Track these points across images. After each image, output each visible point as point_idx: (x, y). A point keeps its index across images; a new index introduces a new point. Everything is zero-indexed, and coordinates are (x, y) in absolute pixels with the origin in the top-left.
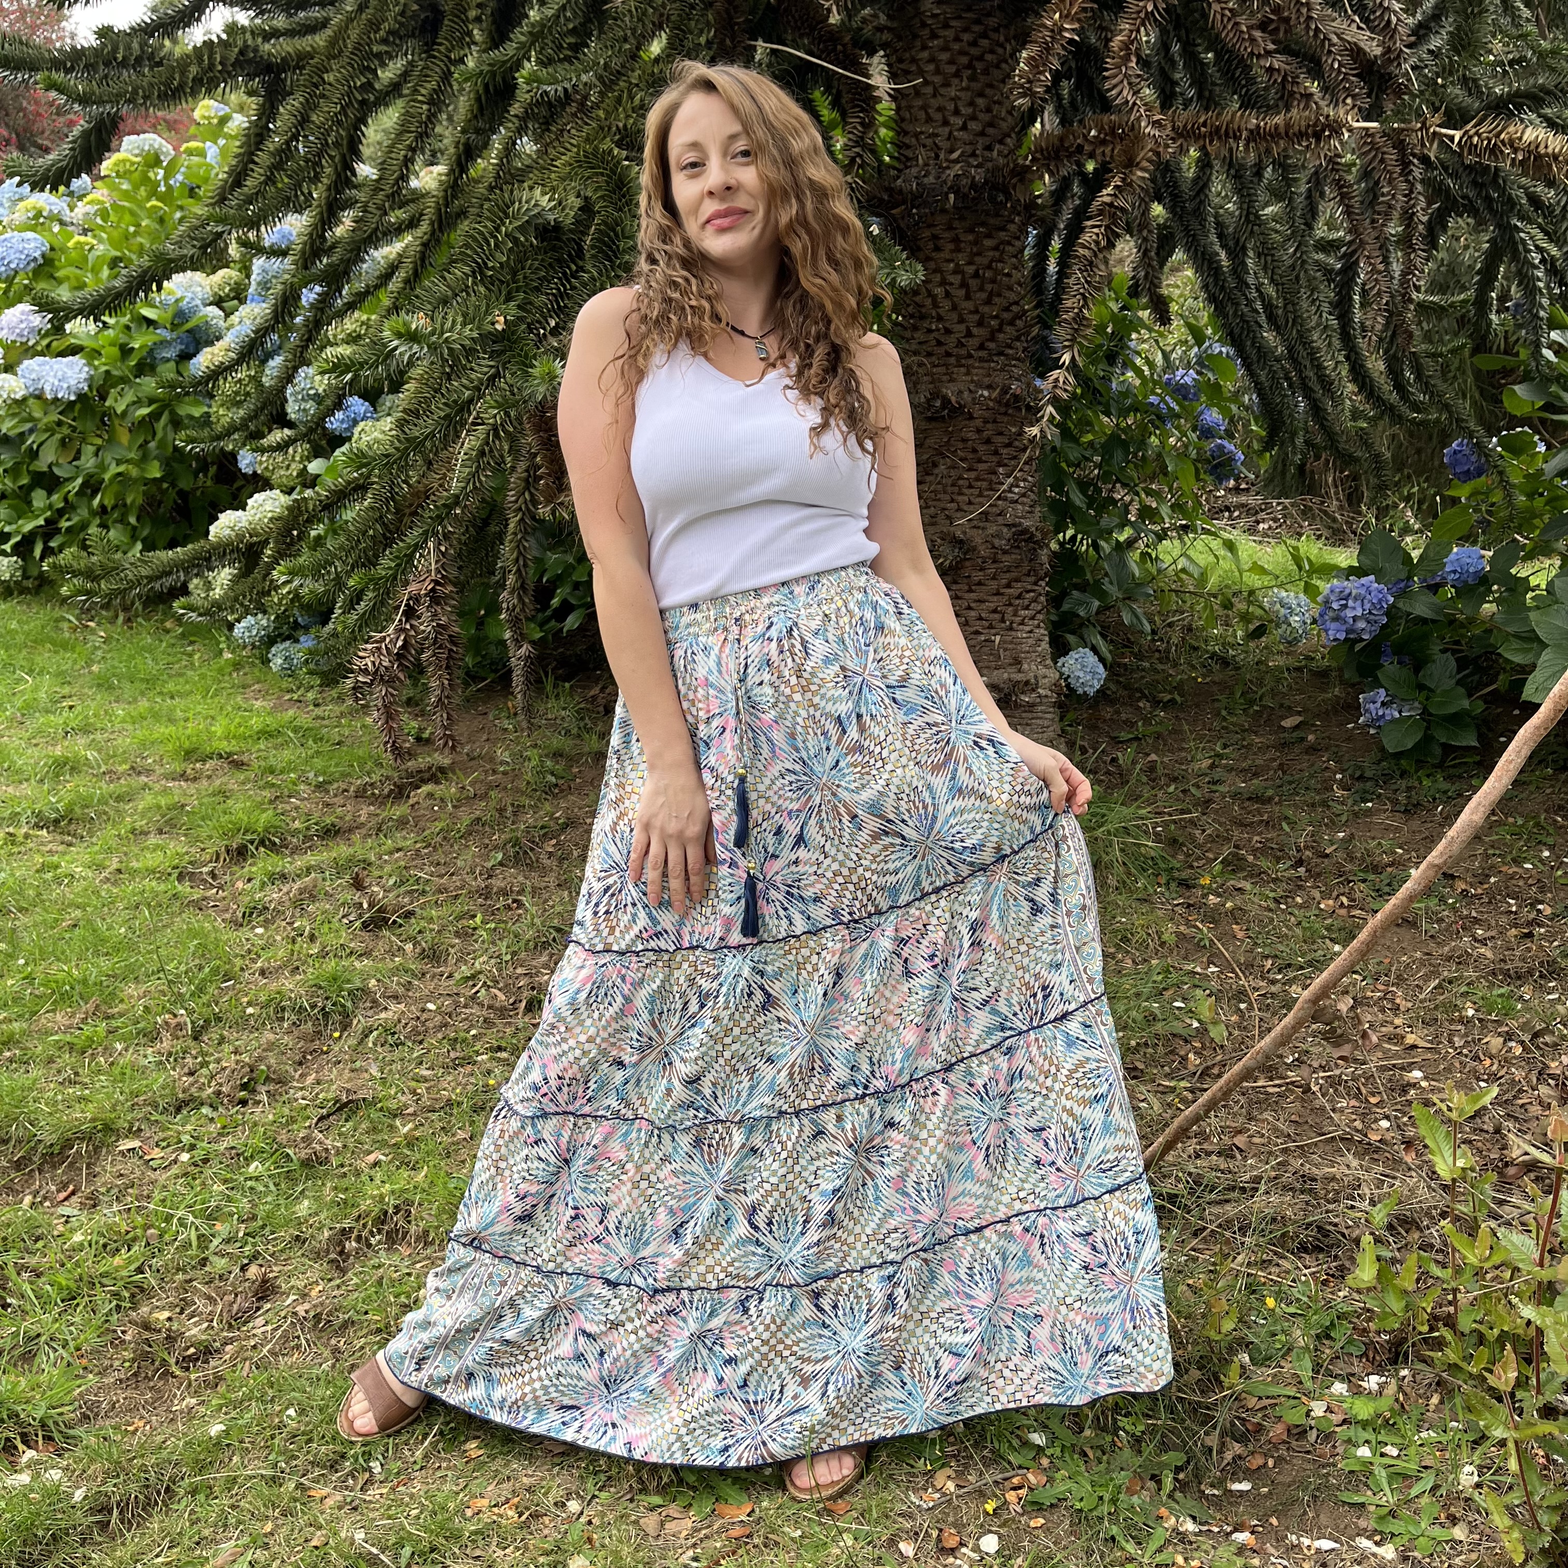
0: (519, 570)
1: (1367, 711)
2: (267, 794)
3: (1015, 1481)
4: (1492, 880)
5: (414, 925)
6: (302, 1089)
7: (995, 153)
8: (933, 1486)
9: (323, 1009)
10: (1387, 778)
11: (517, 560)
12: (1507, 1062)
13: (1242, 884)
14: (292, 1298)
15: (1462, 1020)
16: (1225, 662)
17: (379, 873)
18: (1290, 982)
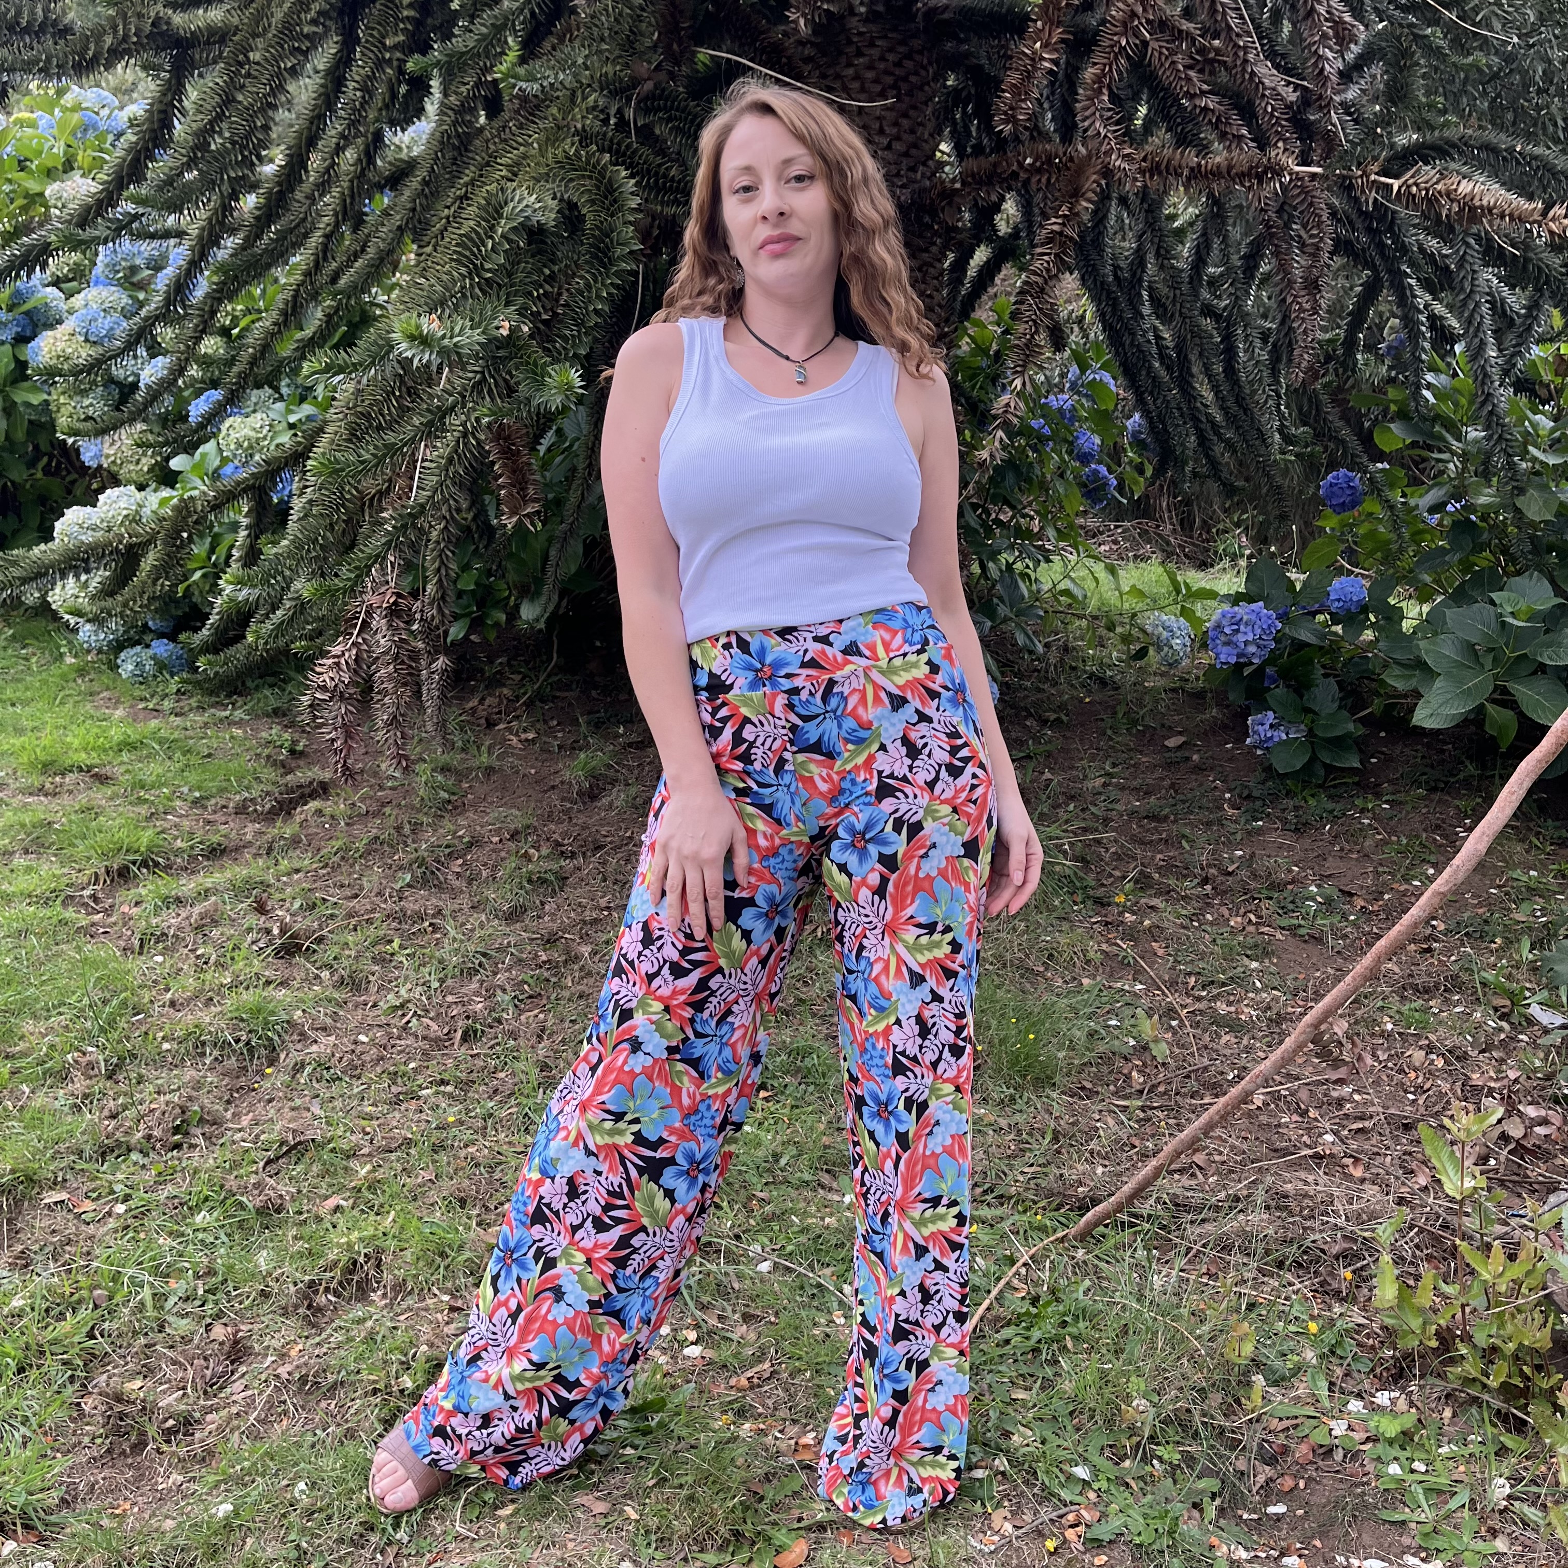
0: (440, 580)
1: (1255, 732)
2: (143, 810)
3: (1071, 1517)
4: (1386, 897)
5: (328, 953)
6: (240, 1130)
7: (919, 175)
8: (990, 1528)
9: (248, 1043)
10: (1275, 798)
11: (439, 570)
12: (1430, 1074)
13: (1155, 902)
14: (270, 1359)
15: (1382, 1034)
16: (1103, 682)
17: (282, 896)
18: (1215, 998)
